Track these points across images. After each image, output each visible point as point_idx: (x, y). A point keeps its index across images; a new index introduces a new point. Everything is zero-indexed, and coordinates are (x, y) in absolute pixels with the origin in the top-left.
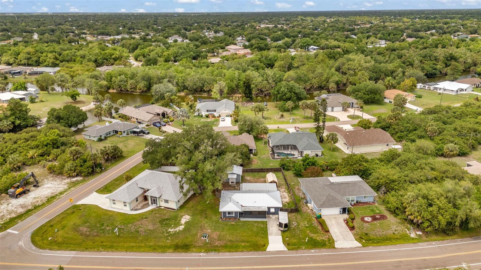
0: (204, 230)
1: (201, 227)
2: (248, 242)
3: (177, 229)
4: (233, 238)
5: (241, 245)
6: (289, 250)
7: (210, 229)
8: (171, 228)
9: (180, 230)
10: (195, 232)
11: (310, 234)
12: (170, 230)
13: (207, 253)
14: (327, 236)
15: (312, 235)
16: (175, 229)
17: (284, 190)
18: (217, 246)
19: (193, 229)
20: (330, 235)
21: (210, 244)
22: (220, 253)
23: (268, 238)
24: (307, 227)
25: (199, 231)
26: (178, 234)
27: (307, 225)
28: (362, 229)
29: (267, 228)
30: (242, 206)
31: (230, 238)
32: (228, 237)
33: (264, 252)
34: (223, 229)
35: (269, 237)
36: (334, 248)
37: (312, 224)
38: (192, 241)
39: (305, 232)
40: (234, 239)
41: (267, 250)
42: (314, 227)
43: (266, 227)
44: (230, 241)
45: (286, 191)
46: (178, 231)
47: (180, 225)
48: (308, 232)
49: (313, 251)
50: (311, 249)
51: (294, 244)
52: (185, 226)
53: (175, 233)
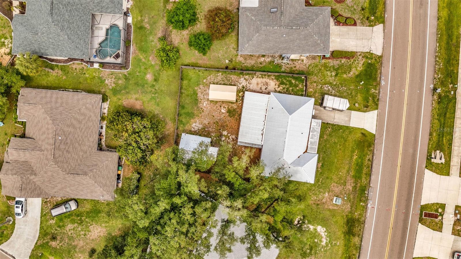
0: (324, 201)
1: (318, 205)
2: (353, 151)
3: (323, 234)
4: (344, 168)
5: (356, 160)
6: (377, 109)
7: (324, 193)
8: (321, 241)
9: (325, 231)
10: (328, 212)
11: (349, 75)
12: (324, 243)
13: (367, 200)
14: (360, 57)
15: (351, 73)
16: (322, 237)
17: (242, 79)
18: (355, 187)
19: (322, 215)
20: (359, 54)
21: (349, 195)
22: (371, 185)
23: (353, 128)
24: (336, 75)
25: (326, 207)
26: (330, 233)
27: (333, 74)
28: (355, 9)
29: (335, 125)
30: (306, 151)
31: (345, 171)
32: (343, 172)
33: (377, 137)
34: (327, 178)
35: (352, 125)
36: (381, 57)
37: (333, 66)
38: (342, 216)
39: (345, 80)
40: (347, 167)
41: (374, 133)
42: (341, 66)
43: (333, 125)
44: (348, 172)
45: (247, 77)
46: (326, 234)
47: (316, 232)
48: (345, 76)
49: (383, 83)
50: (379, 84)
51: (366, 100)
52: (318, 225)
53: (329, 236)
